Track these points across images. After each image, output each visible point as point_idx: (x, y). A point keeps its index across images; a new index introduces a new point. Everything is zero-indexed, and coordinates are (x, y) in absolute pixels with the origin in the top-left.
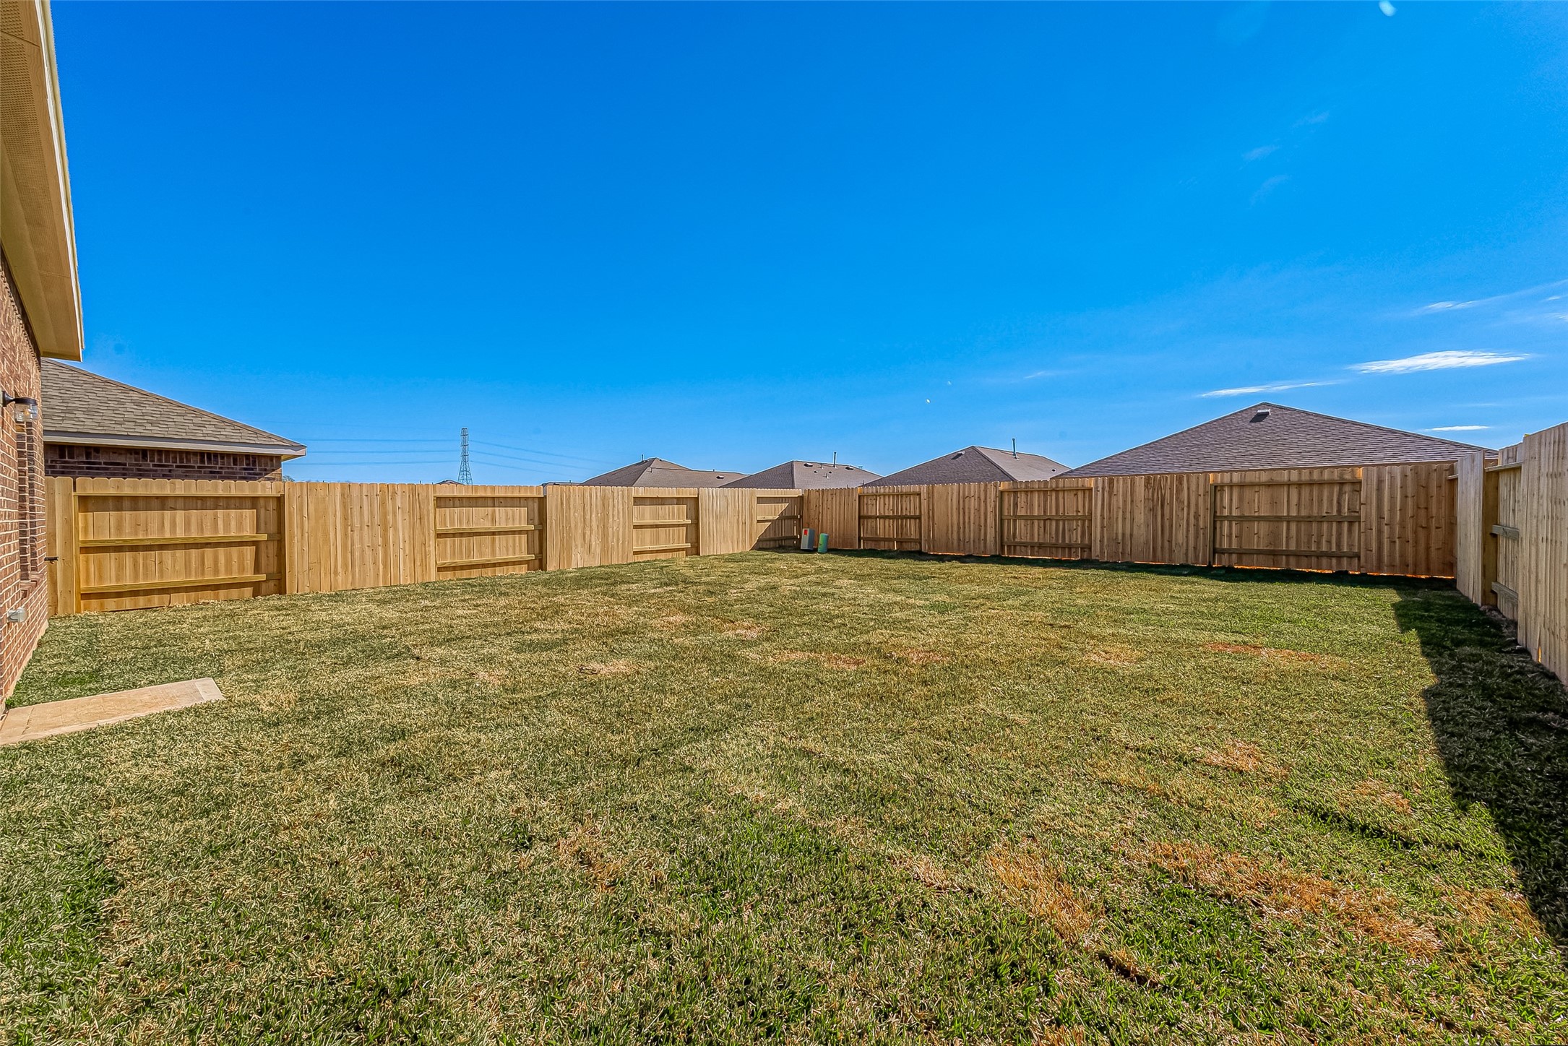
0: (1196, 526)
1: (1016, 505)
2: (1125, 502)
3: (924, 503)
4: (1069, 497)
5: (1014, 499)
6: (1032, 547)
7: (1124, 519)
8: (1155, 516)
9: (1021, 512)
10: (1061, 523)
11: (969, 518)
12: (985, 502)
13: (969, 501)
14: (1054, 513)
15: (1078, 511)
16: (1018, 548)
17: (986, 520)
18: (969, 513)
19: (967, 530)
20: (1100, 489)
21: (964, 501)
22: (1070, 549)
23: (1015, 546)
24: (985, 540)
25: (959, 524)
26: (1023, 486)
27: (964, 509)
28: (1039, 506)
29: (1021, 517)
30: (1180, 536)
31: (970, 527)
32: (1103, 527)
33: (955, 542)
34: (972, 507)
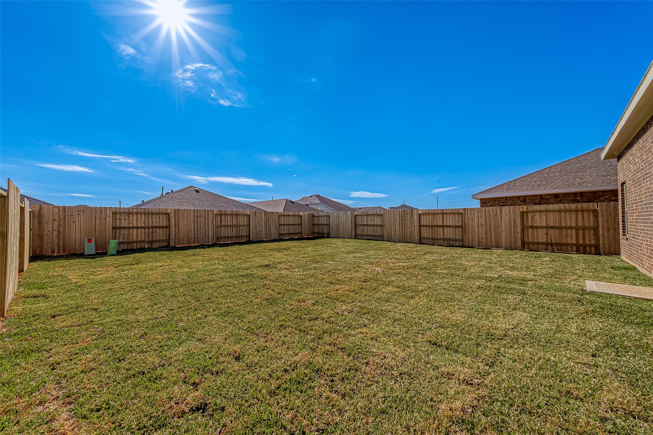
0: (276, 227)
1: (221, 220)
2: (259, 219)
3: (173, 220)
4: (241, 218)
5: (220, 218)
6: (228, 238)
7: (259, 225)
8: (267, 224)
9: (223, 224)
10: (238, 228)
11: (200, 226)
12: (208, 219)
13: (200, 218)
14: (236, 224)
15: (244, 223)
16: (222, 239)
17: (208, 227)
18: (200, 224)
19: (199, 232)
20: (252, 215)
21: (197, 218)
22: (242, 237)
23: (221, 238)
24: (208, 237)
25: (194, 230)
26: (224, 212)
27: (197, 222)
28: (230, 221)
29: (223, 226)
30: (272, 231)
31: (200, 231)
32: (253, 229)
33: (193, 239)
34: (202, 221)
